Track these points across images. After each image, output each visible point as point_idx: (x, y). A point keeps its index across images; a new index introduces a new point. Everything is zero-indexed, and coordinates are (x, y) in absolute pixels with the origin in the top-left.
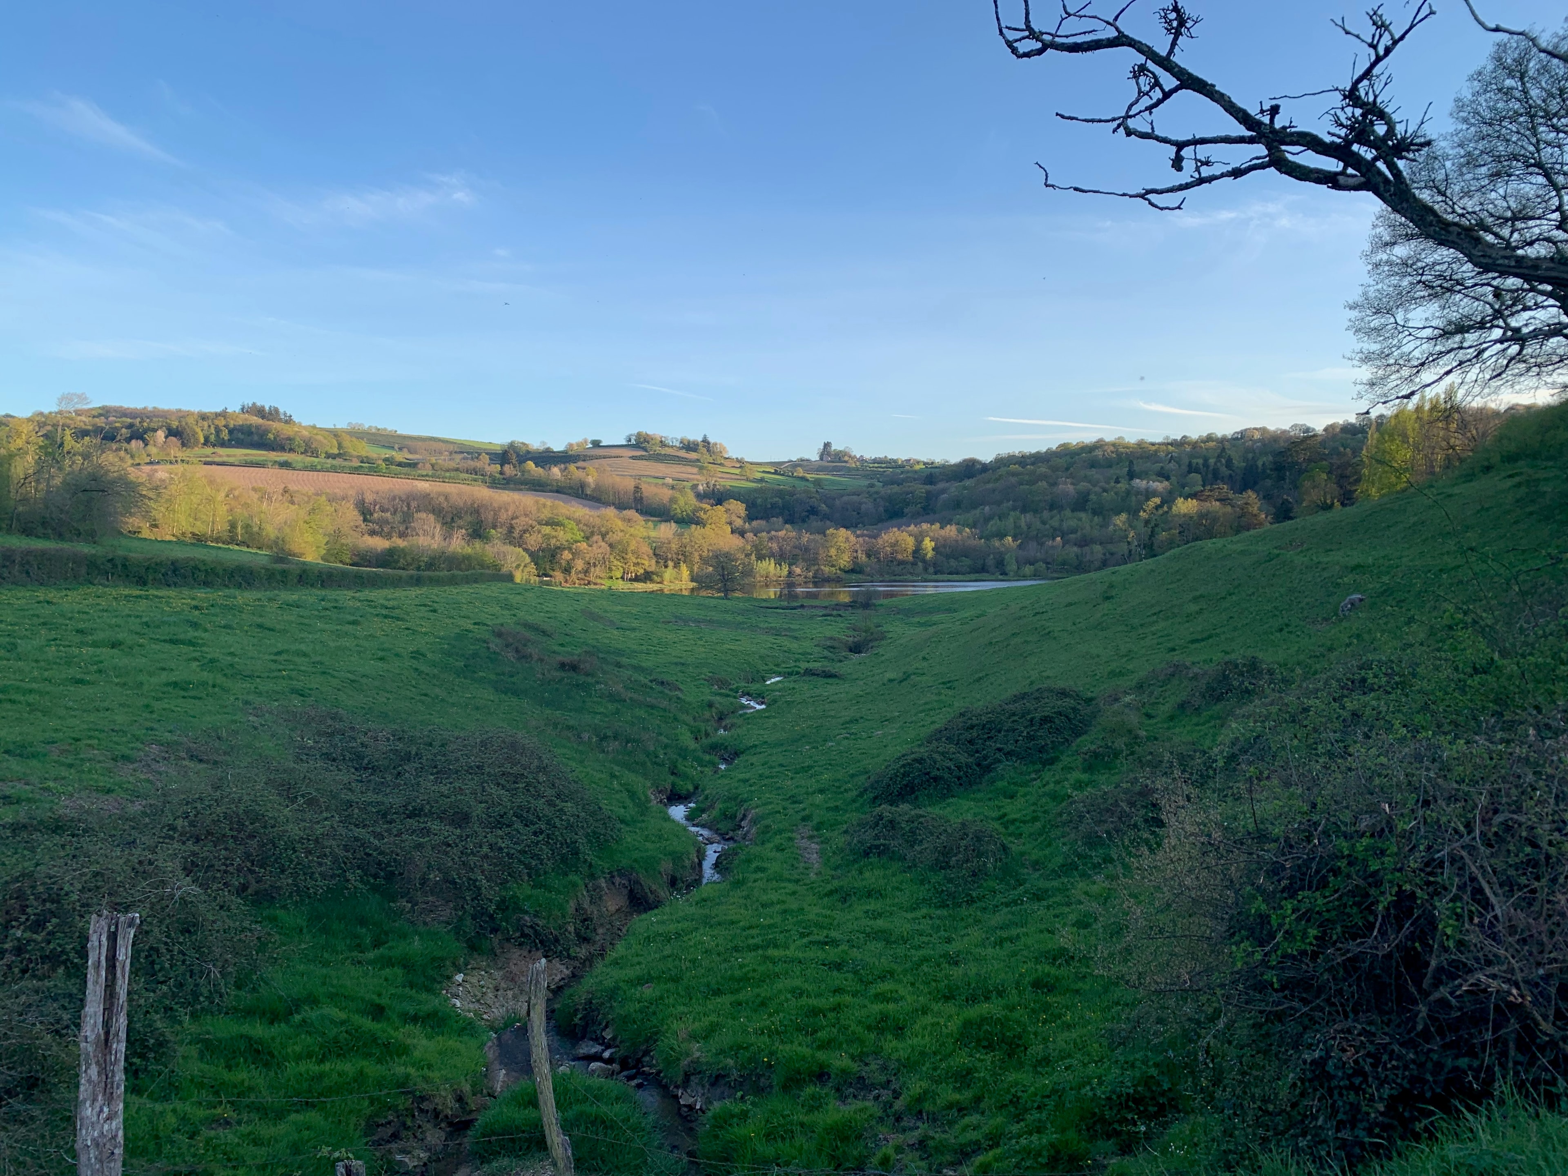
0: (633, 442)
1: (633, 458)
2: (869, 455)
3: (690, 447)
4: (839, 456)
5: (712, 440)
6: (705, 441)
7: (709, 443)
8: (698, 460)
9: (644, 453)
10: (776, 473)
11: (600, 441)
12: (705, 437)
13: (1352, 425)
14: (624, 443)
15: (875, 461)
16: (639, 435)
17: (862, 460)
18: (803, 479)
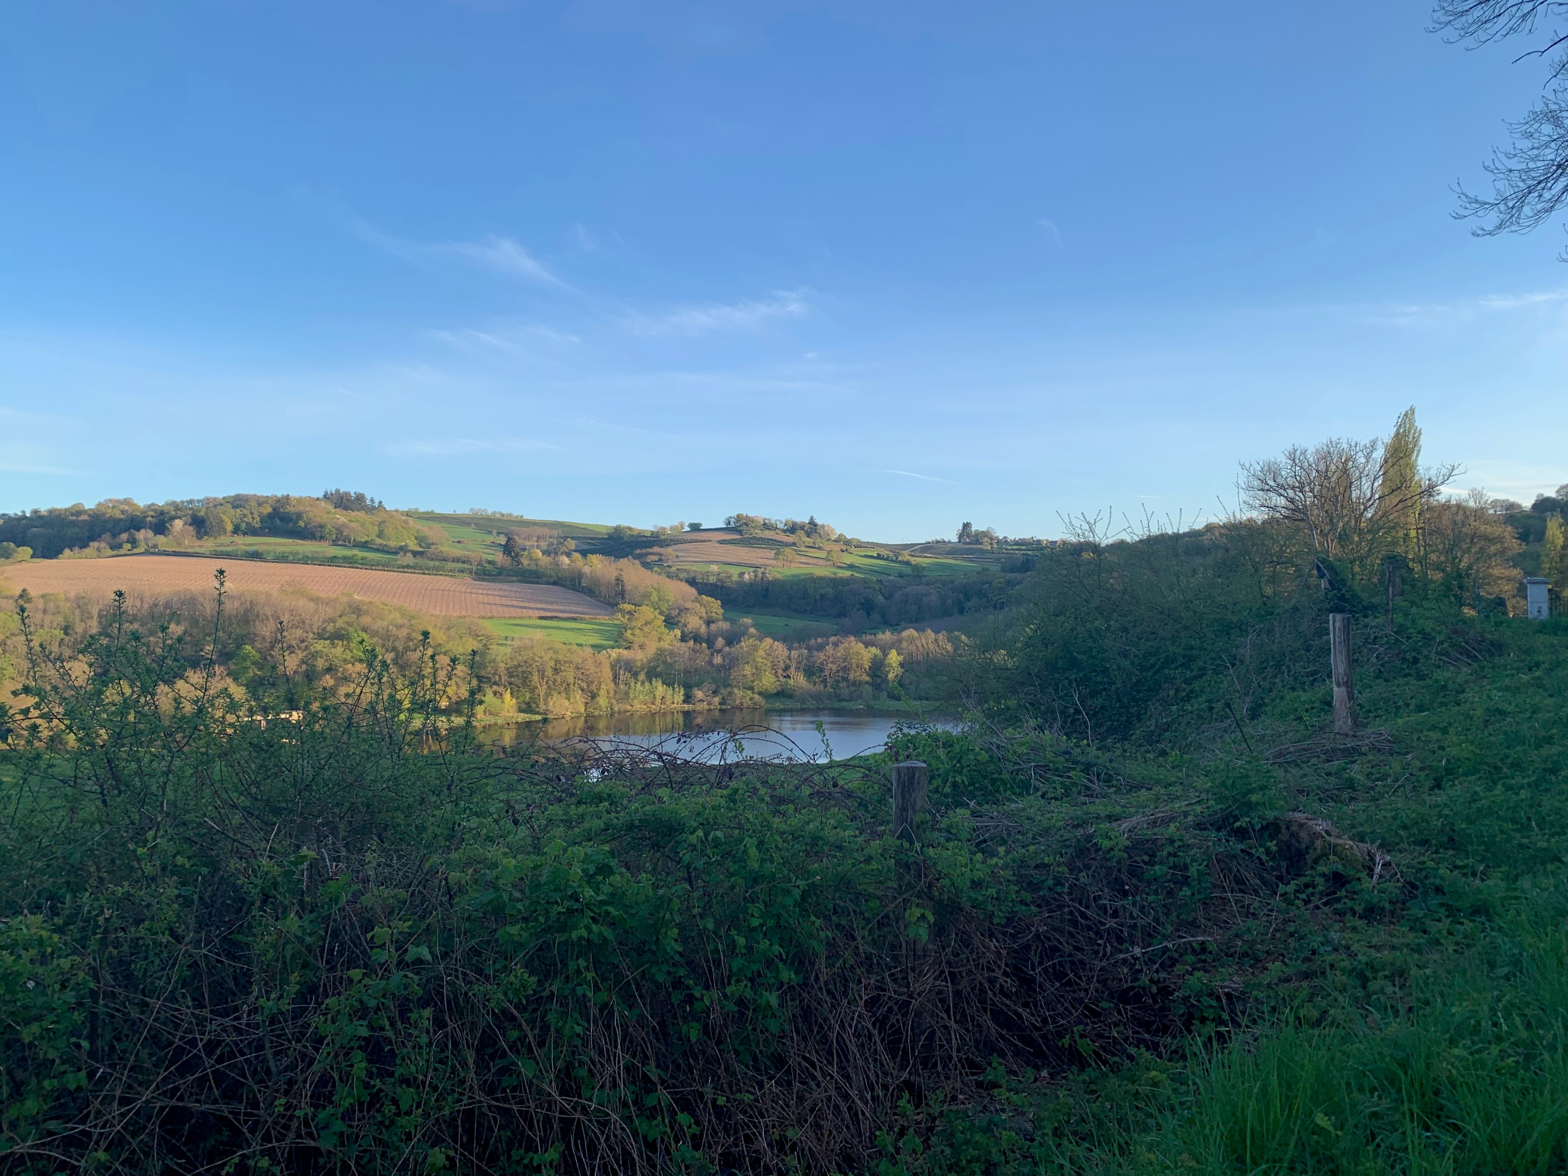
0: (732, 525)
1: (722, 542)
2: (1014, 535)
3: (793, 528)
4: (979, 537)
5: (819, 521)
6: (812, 523)
7: (816, 525)
8: (794, 544)
9: (737, 537)
10: (879, 557)
11: (700, 525)
12: (812, 518)
13: (1548, 499)
14: (724, 526)
15: (1016, 543)
16: (739, 518)
17: (1005, 541)
18: (907, 563)
